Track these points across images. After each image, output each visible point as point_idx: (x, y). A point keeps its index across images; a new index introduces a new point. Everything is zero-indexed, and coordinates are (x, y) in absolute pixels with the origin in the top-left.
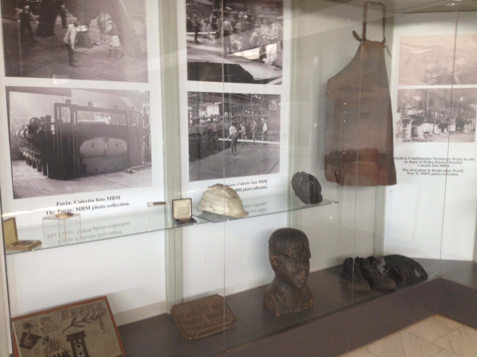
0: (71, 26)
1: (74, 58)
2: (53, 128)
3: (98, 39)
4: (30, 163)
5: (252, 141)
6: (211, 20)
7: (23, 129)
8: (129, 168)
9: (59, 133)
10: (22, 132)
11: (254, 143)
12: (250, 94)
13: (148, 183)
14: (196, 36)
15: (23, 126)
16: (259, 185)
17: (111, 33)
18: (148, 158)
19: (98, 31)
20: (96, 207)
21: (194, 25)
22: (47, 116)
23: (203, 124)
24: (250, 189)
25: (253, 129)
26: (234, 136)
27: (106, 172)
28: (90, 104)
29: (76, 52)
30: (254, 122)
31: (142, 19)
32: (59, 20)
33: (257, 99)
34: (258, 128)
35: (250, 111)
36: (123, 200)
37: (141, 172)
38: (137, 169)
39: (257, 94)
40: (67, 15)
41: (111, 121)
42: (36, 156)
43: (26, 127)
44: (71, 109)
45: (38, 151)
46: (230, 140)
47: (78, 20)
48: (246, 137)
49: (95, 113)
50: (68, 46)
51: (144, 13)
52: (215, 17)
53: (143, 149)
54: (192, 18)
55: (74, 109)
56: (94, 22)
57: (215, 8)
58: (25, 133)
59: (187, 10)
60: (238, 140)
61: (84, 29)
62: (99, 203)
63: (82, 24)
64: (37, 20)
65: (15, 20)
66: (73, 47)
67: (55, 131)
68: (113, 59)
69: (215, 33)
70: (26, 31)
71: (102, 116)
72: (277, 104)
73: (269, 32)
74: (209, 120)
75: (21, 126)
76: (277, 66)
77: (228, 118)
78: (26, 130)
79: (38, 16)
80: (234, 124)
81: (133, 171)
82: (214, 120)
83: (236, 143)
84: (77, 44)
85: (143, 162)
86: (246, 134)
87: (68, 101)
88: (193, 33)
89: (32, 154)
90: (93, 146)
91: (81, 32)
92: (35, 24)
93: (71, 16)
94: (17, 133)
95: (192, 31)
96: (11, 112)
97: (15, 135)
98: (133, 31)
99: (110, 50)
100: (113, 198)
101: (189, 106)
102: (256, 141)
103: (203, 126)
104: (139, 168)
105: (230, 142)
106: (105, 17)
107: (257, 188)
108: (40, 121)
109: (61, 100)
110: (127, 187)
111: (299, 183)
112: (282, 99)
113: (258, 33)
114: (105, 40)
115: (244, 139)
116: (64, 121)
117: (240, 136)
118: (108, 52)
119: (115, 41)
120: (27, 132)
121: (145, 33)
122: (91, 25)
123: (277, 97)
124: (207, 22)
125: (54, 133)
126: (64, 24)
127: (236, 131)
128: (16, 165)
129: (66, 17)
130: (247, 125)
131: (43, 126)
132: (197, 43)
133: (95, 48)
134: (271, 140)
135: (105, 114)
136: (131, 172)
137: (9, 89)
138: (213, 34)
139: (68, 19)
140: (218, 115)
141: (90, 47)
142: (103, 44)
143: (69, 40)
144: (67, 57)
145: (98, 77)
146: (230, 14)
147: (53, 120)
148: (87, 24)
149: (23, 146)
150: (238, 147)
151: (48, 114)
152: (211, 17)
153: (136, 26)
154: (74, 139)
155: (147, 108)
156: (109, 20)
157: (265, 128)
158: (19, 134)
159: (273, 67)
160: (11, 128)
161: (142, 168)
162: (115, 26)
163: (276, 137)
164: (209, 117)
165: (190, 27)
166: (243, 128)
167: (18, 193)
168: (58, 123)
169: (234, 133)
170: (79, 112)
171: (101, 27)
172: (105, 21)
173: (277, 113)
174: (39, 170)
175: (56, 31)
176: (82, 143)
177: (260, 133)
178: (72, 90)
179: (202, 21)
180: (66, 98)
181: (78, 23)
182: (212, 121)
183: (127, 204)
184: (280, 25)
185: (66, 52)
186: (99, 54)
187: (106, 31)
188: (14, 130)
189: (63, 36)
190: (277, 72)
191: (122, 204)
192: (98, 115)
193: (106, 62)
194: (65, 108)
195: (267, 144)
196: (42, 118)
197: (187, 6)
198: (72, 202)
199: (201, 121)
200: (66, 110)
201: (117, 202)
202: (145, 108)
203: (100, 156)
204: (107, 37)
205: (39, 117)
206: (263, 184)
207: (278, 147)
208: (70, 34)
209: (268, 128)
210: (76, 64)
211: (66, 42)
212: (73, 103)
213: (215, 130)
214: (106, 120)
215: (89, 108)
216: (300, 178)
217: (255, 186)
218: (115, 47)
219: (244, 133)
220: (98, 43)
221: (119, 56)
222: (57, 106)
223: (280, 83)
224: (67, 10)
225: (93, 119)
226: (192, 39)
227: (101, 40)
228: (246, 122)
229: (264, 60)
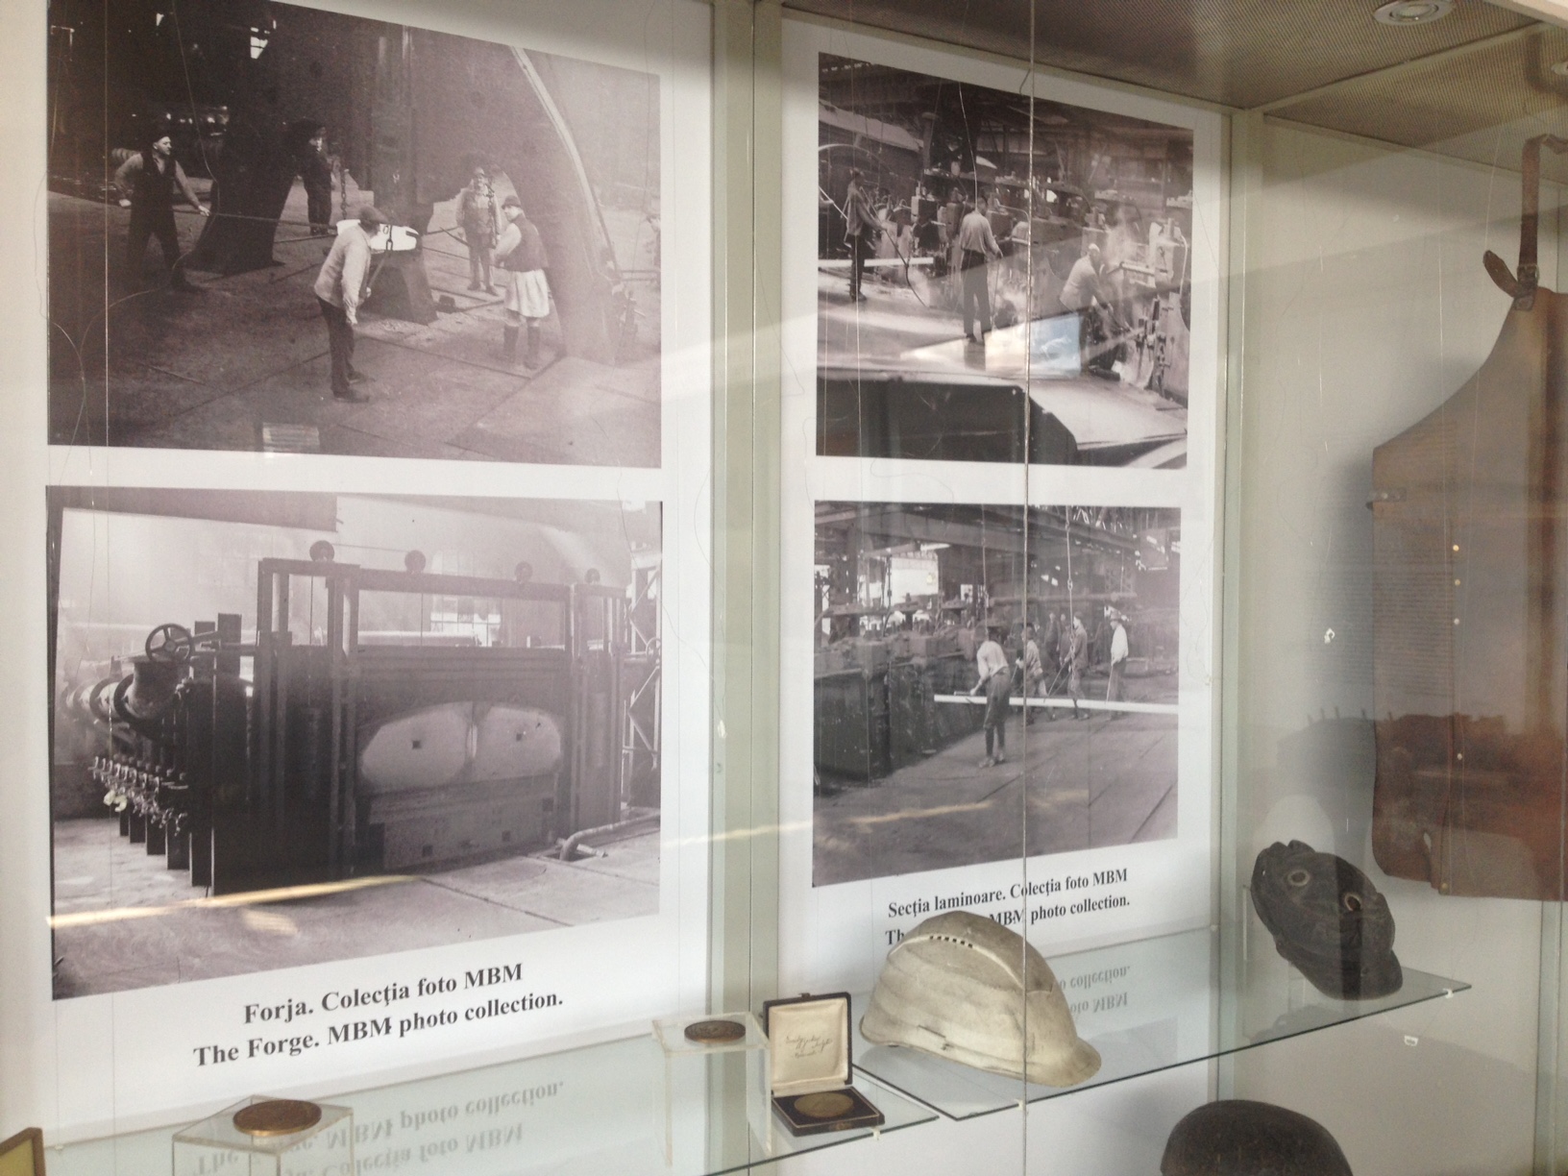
0: (347, 228)
1: (357, 362)
2: (247, 672)
3: (463, 285)
4: (134, 827)
5: (1066, 703)
6: (915, 209)
7: (116, 677)
8: (566, 837)
9: (274, 693)
10: (109, 692)
11: (1076, 712)
12: (1062, 509)
13: (642, 898)
14: (858, 274)
15: (116, 665)
16: (1097, 892)
17: (517, 261)
18: (647, 790)
19: (464, 250)
20: (418, 1021)
21: (852, 229)
22: (222, 617)
23: (873, 634)
24: (1058, 911)
25: (1072, 651)
26: (995, 681)
27: (466, 857)
28: (415, 559)
29: (365, 337)
30: (1077, 622)
31: (645, 202)
32: (297, 198)
33: (1089, 529)
34: (1090, 646)
35: (1062, 577)
36: (533, 984)
37: (615, 852)
38: (594, 841)
39: (1087, 509)
40: (335, 179)
41: (501, 633)
42: (164, 798)
43: (129, 669)
44: (329, 585)
45: (174, 778)
46: (983, 700)
47: (377, 204)
48: (1043, 689)
49: (436, 598)
50: (333, 313)
51: (654, 179)
52: (931, 198)
53: (628, 749)
54: (840, 202)
55: (345, 582)
56: (446, 213)
57: (933, 164)
58: (120, 692)
59: (822, 169)
60: (1014, 701)
61: (402, 239)
62: (430, 1005)
63: (393, 222)
64: (202, 200)
65: (114, 198)
66: (352, 317)
67: (257, 683)
68: (520, 369)
69: (929, 261)
70: (154, 243)
71: (465, 611)
72: (1168, 547)
73: (1137, 258)
74: (899, 617)
75: (107, 662)
76: (1168, 394)
77: (977, 611)
78: (127, 682)
79: (206, 185)
80: (998, 634)
81: (581, 848)
82: (920, 616)
83: (1002, 710)
84: (370, 307)
85: (624, 806)
86: (1045, 675)
87: (322, 549)
88: (847, 263)
89: (150, 787)
90: (416, 745)
91: (389, 254)
92: (194, 217)
93: (351, 183)
94: (86, 696)
95: (844, 257)
96: (64, 603)
97: (77, 703)
98: (608, 254)
99: (510, 334)
100: (494, 976)
101: (817, 562)
102: (1083, 703)
103: (873, 643)
104: (607, 833)
105: (982, 707)
106: (495, 193)
107: (1088, 906)
108: (191, 642)
109: (291, 544)
110: (557, 922)
111: (1296, 900)
112: (1186, 526)
113: (1096, 265)
114: (490, 290)
115: (1037, 695)
116: (300, 638)
117: (1018, 681)
118: (500, 338)
119: (532, 293)
120: (130, 692)
121: (657, 261)
122: (432, 226)
123: (1167, 517)
124: (900, 219)
125: (249, 692)
126: (321, 218)
127: (1003, 663)
128: (71, 840)
129: (328, 187)
130: (1048, 635)
131: (205, 660)
132: (854, 297)
133: (446, 322)
134: (1143, 699)
135: (478, 602)
136: (573, 856)
137: (61, 500)
138: (922, 267)
139: (335, 197)
140: (932, 597)
141: (426, 317)
142: (482, 304)
143: (338, 289)
144: (327, 361)
145: (451, 444)
146: (991, 186)
147: (249, 635)
148: (419, 225)
149: (105, 755)
150: (1012, 728)
151: (228, 611)
152: (916, 199)
153: (620, 230)
154: (337, 719)
155: (651, 574)
156: (508, 203)
157: (1119, 646)
158: (95, 701)
159: (1153, 398)
160: (59, 672)
161: (619, 835)
162: (535, 229)
163: (1164, 683)
164: (899, 606)
165: (832, 239)
166: (1032, 648)
167: (79, 971)
168: (273, 647)
169: (996, 668)
170: (364, 595)
171: (477, 233)
172: (492, 210)
173: (1164, 586)
174: (176, 864)
175: (287, 247)
176: (373, 732)
177: (1100, 668)
178: (341, 502)
179: (882, 214)
180: (313, 537)
181: (378, 215)
182: (908, 624)
183: (552, 1000)
184: (1178, 231)
185: (322, 339)
186: (465, 350)
187: (493, 254)
188: (74, 684)
189: (315, 267)
190: (1167, 416)
191: (531, 1003)
192: (445, 608)
193: (494, 380)
194: (307, 579)
195: (1125, 714)
196: (199, 626)
197: (822, 154)
198: (315, 1003)
199: (868, 623)
200: (313, 590)
201: (507, 991)
202: (642, 574)
203: (444, 788)
204: (497, 274)
205: (189, 625)
206: (1115, 890)
207: (1171, 724)
208: (341, 262)
209: (1134, 649)
210: (360, 389)
211: (326, 296)
212: (341, 557)
213: (920, 661)
214: (481, 630)
215: (413, 578)
216: (1299, 878)
217: (1078, 896)
218: (531, 319)
219: (1038, 671)
220: (461, 302)
221: (546, 356)
222: (271, 570)
223: (1178, 463)
224: (333, 161)
225: (425, 624)
226: (842, 286)
227: (475, 287)
228: (1044, 622)
229: (1118, 367)
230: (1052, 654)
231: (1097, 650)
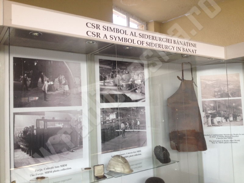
0: (46, 82)
1: (47, 97)
2: (35, 132)
3: (59, 87)
4: (23, 150)
5: (132, 130)
6: (111, 75)
7: (21, 133)
8: (71, 149)
9: (38, 134)
10: (20, 135)
11: (133, 131)
12: (130, 107)
13: (81, 156)
15: (21, 132)
16: (137, 153)
17: (65, 84)
18: (81, 143)
19: (59, 84)
20: (55, 171)
21: (103, 77)
22: (32, 126)
23: (108, 123)
24: (133, 156)
25: (133, 124)
26: (123, 128)
27: (59, 152)
28: (54, 118)
29: (48, 94)
30: (133, 121)
31: (79, 77)
32: (40, 80)
33: (134, 110)
34: (135, 123)
35: (131, 115)
36: (68, 167)
37: (77, 151)
38: (75, 150)
39: (134, 107)
40: (44, 77)
41: (63, 126)
42: (26, 146)
43: (22, 132)
44: (44, 122)
45: (27, 144)
46: (122, 130)
47: (49, 79)
48: (129, 129)
49: (56, 122)
50: (44, 92)
51: (80, 74)
52: (113, 73)
53: (79, 138)
54: (102, 75)
55: (46, 121)
56: (57, 80)
57: (113, 69)
58: (21, 134)
59: (100, 71)
60: (126, 130)
61: (52, 83)
62: (56, 169)
63: (51, 81)
64: (30, 80)
65: (20, 81)
66: (46, 92)
67: (36, 133)
68: (65, 96)
69: (113, 80)
70: (25, 86)
71: (59, 124)
72: (144, 111)
74: (111, 121)
75: (20, 131)
76: (143, 93)
77: (121, 120)
78: (22, 133)
79: (30, 79)
80: (123, 123)
81: (74, 150)
82: (114, 121)
84: (48, 91)
85: (78, 145)
86: (130, 127)
87: (43, 118)
88: (103, 81)
89: (24, 145)
90: (54, 139)
91: (50, 85)
92: (29, 82)
93: (46, 77)
94: (17, 135)
95: (103, 80)
96: (15, 125)
97: (16, 136)
98: (75, 83)
99: (64, 92)
100: (64, 166)
101: (101, 115)
102: (134, 130)
103: (108, 124)
104: (76, 149)
105: (122, 131)
106: (62, 77)
107: (136, 155)
108: (29, 129)
109: (40, 117)
110: (71, 159)
111: (158, 152)
112: (146, 108)
113: (133, 79)
114: (62, 88)
115: (129, 130)
116: (41, 127)
117: (126, 128)
118: (63, 93)
119: (66, 88)
120: (22, 135)
121: (81, 83)
122: (55, 81)
123: (143, 108)
124: (109, 76)
125: (35, 134)
126: (43, 82)
127: (124, 126)
128: (16, 151)
129: (43, 78)
130: (130, 122)
131: (30, 131)
132: (104, 85)
133: (57, 92)
134: (142, 129)
135: (61, 122)
136: (72, 151)
137: (15, 114)
138: (112, 81)
139: (44, 79)
140: (115, 119)
141: (55, 91)
142: (61, 89)
143: (45, 89)
144: (44, 97)
145: (57, 105)
146: (120, 71)
147: (35, 128)
148: (54, 81)
149: (20, 142)
150: (126, 134)
151: (33, 125)
152: (111, 74)
153: (76, 80)
154: (45, 137)
155: (81, 118)
156: (64, 78)
157: (138, 123)
158: (18, 136)
159: (141, 94)
160: (15, 133)
161: (78, 149)
162: (67, 81)
163: (144, 127)
164: (111, 120)
166: (128, 124)
167: (16, 166)
168: (38, 129)
169: (123, 127)
170: (48, 123)
171: (60, 82)
172: (62, 79)
173: (144, 116)
174: (28, 154)
176: (49, 138)
177: (136, 126)
178: (45, 112)
179: (107, 76)
180: (42, 116)
181: (49, 81)
182: (112, 122)
183: (70, 168)
184: (143, 75)
186: (59, 94)
187: (62, 84)
188: (16, 134)
189: (42, 87)
190: (143, 96)
191: (68, 169)
192: (57, 123)
193: (62, 98)
194: (41, 121)
195: (140, 131)
196: (30, 127)
197: (100, 70)
198: (43, 169)
199: (107, 122)
200: (42, 122)
201: (65, 167)
202: (80, 118)
203: (57, 144)
204: (62, 86)
205: (29, 127)
206: (140, 153)
207: (146, 132)
208: (45, 86)
210: (47, 100)
211: (43, 90)
212: (45, 118)
213: (114, 126)
215: (53, 120)
216: (158, 150)
217: (135, 154)
218: (66, 91)
219: (128, 127)
220: (58, 89)
221: (68, 94)
222: (38, 120)
223: (144, 101)
224: (44, 75)
225: (55, 125)
226: (103, 84)
227: (60, 87)
228: (129, 121)
229: (136, 91)
230: (130, 124)
231: (136, 124)
